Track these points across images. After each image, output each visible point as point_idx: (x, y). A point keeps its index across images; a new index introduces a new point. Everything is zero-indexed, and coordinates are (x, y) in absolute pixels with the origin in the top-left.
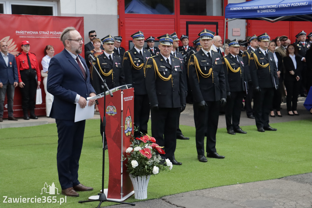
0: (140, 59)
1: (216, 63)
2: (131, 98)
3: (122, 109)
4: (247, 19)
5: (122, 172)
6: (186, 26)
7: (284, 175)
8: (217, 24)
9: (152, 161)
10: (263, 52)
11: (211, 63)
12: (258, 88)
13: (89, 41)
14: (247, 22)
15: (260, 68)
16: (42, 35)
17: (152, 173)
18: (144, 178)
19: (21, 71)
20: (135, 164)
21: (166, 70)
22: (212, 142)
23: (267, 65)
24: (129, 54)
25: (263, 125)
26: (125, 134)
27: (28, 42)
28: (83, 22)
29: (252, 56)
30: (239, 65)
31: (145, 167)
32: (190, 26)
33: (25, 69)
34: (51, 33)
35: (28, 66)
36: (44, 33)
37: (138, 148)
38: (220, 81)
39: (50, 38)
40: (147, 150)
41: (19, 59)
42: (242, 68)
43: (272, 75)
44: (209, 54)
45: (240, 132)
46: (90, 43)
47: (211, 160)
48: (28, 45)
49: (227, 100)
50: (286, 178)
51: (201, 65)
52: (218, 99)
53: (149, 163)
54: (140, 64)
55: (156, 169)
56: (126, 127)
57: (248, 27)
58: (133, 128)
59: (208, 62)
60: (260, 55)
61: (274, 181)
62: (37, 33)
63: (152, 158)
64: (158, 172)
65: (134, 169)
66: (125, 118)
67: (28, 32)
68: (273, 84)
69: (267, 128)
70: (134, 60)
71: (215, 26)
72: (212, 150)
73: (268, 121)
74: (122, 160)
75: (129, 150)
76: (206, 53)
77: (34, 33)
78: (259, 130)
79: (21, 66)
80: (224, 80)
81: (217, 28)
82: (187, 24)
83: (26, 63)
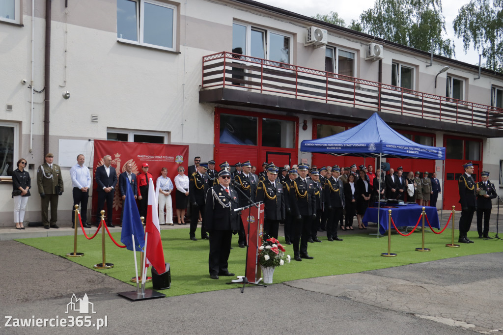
0: (247, 182)
1: (310, 187)
2: (263, 211)
3: (259, 218)
4: (313, 153)
5: (256, 263)
6: (265, 155)
7: (362, 270)
8: (289, 154)
9: (278, 256)
10: (335, 180)
11: (306, 187)
12: (331, 206)
13: (194, 164)
14: (312, 154)
15: (333, 192)
16: (157, 159)
17: (279, 264)
18: (272, 268)
19: (140, 187)
20: (267, 257)
21: (272, 192)
22: (305, 247)
23: (338, 190)
24: (239, 177)
25: (332, 236)
26: (259, 236)
27: (147, 164)
28: (188, 149)
29: (327, 182)
30: (319, 189)
31: (273, 260)
32: (269, 155)
33: (144, 186)
34: (164, 157)
35: (146, 184)
36: (158, 157)
37: (268, 247)
38: (313, 201)
39: (162, 162)
40: (275, 248)
41: (140, 178)
42: (321, 192)
43: (341, 198)
44: (305, 180)
45: (317, 241)
46: (194, 166)
47: (304, 260)
48: (147, 167)
49: (317, 215)
50: (364, 272)
51: (300, 188)
52: (310, 214)
53: (276, 257)
54: (247, 185)
55: (282, 262)
56: (260, 231)
57: (313, 158)
58: (263, 232)
59: (304, 186)
60: (333, 182)
61: (355, 274)
62: (153, 157)
63: (279, 255)
64: (283, 264)
65: (266, 261)
66: (260, 224)
67: (147, 157)
68: (341, 205)
69: (336, 239)
70: (243, 182)
71: (288, 156)
72: (305, 252)
73: (336, 233)
74: (257, 255)
75: (262, 248)
76: (303, 179)
77: (151, 157)
78: (329, 239)
79: (140, 183)
80: (315, 200)
81: (290, 158)
82: (268, 153)
83: (145, 181)
